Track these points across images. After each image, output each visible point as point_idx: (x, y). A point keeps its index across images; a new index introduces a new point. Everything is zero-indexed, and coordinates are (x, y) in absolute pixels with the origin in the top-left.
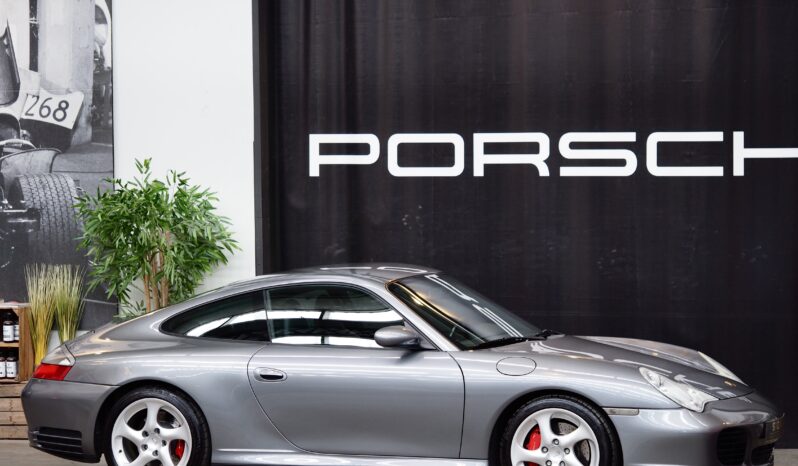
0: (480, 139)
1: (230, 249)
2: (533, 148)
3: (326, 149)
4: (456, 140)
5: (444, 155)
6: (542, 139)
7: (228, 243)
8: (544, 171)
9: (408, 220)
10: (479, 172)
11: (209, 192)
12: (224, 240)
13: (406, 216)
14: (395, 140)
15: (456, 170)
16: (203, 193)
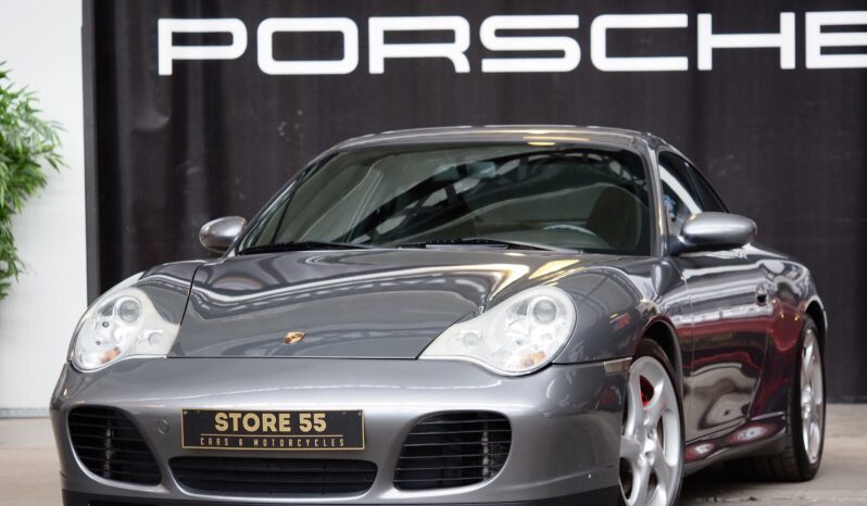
0: (378, 25)
1: (55, 166)
2: (447, 36)
3: (180, 39)
4: (346, 27)
5: (330, 46)
6: (459, 25)
7: (53, 158)
8: (462, 66)
9: (285, 130)
10: (376, 67)
11: (27, 91)
12: (48, 154)
13: (284, 124)
14: (269, 28)
15: (347, 65)
16: (20, 92)
